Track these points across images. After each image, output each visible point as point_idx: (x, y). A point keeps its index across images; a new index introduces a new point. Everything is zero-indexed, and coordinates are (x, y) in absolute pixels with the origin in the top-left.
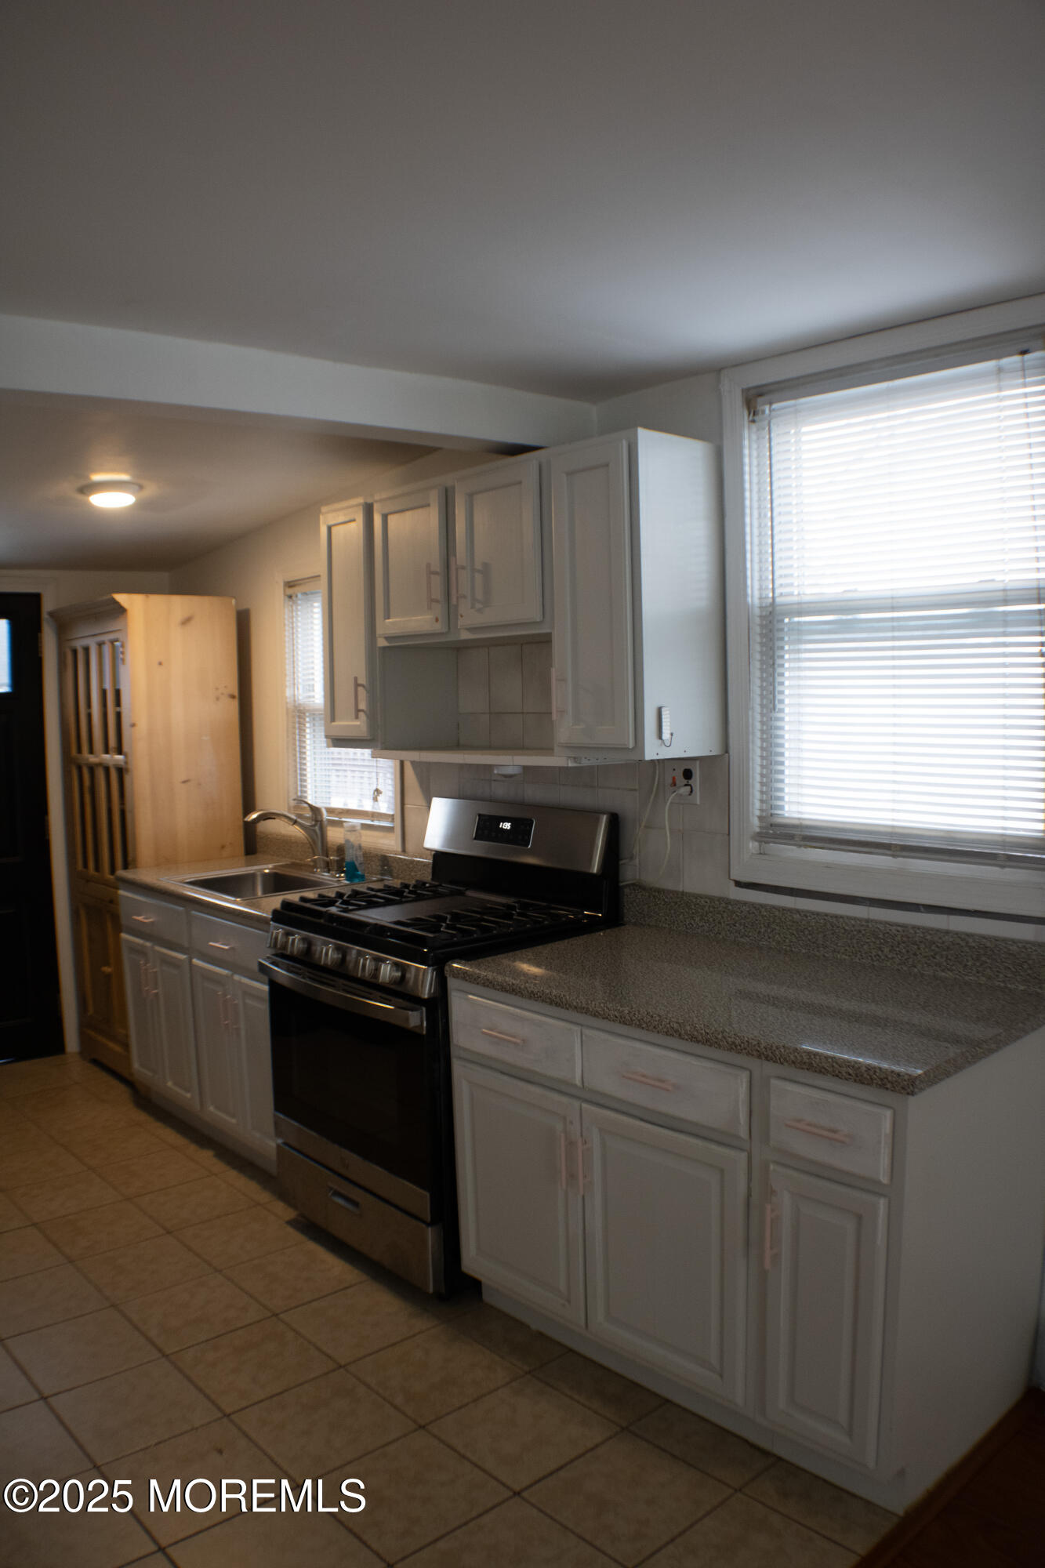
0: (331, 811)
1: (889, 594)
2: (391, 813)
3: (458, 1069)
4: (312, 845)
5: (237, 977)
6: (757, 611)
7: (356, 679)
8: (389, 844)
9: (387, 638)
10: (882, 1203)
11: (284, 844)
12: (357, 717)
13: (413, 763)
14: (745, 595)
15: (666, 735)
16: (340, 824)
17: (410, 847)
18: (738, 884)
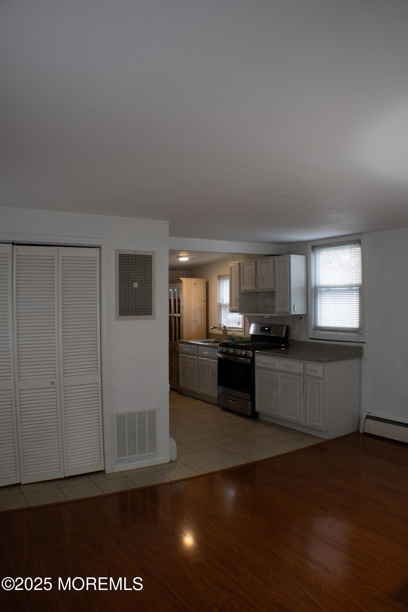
0: (228, 328)
1: (334, 285)
2: (242, 327)
3: (256, 370)
4: (224, 334)
5: (209, 360)
6: (313, 287)
7: (237, 299)
8: (242, 334)
9: (243, 290)
10: (322, 381)
11: (216, 335)
12: (237, 306)
13: (247, 316)
14: (311, 285)
15: (295, 310)
16: (231, 331)
17: (246, 335)
18: (310, 339)
